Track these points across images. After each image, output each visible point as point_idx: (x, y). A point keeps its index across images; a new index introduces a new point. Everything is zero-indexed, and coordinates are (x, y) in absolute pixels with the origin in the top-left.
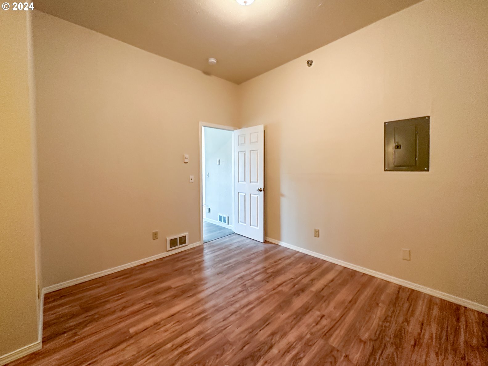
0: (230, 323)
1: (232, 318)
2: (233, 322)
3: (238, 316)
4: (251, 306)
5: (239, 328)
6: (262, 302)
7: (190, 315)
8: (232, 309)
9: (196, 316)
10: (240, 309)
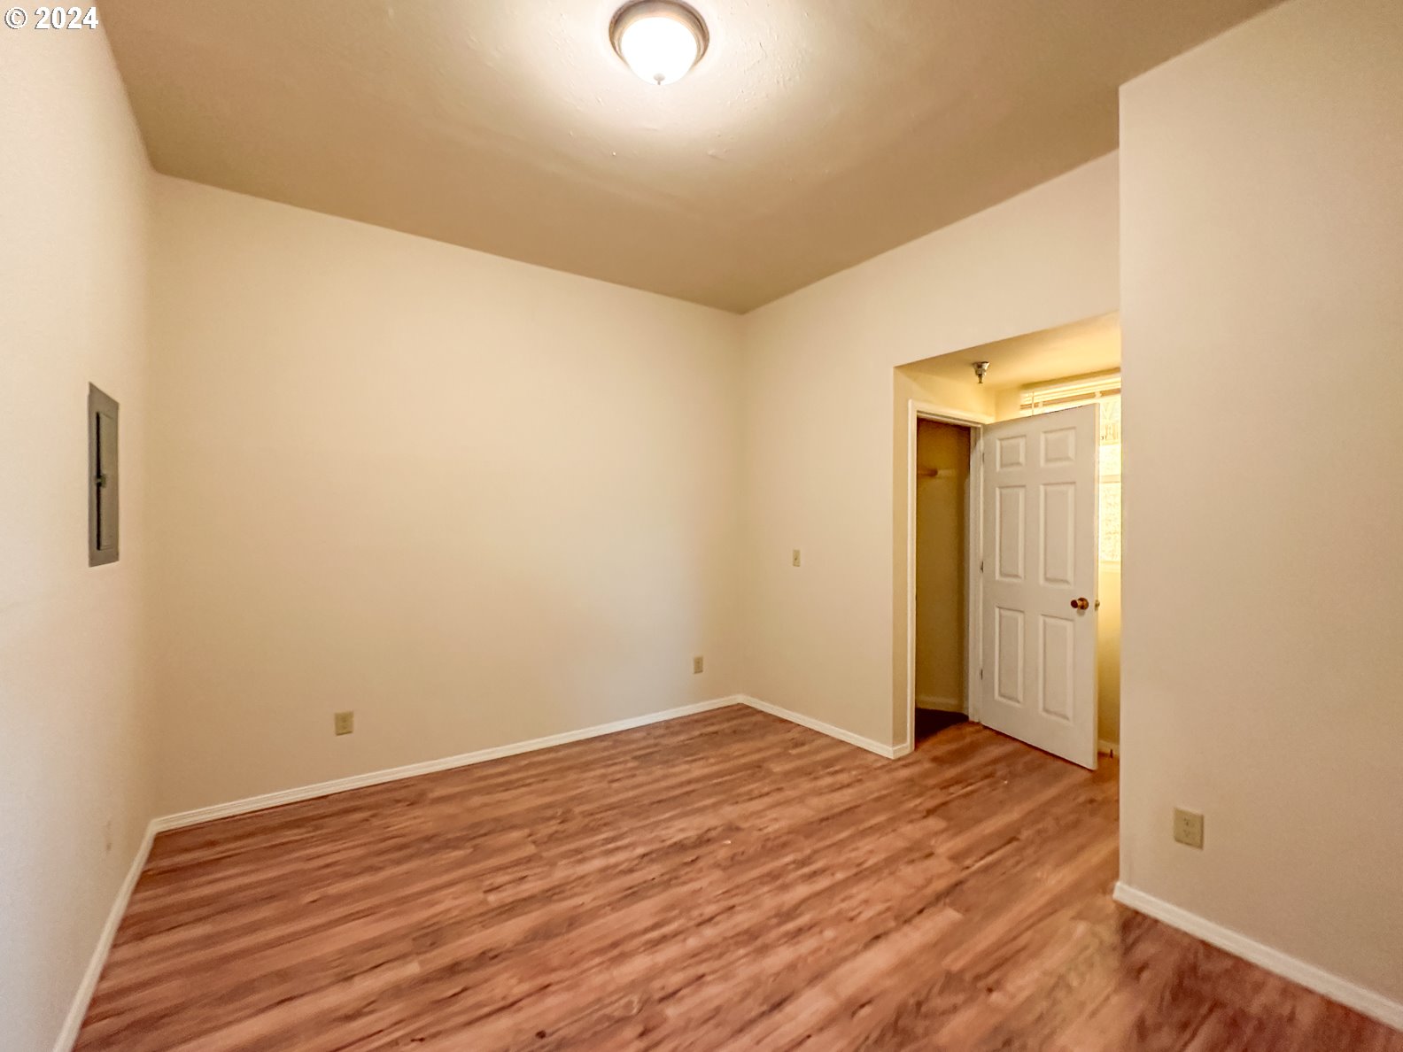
0: (718, 901)
1: (710, 910)
2: (709, 902)
3: (695, 913)
4: (655, 934)
5: (699, 887)
6: (615, 945)
7: (829, 934)
8: (709, 933)
9: (810, 927)
10: (688, 929)
